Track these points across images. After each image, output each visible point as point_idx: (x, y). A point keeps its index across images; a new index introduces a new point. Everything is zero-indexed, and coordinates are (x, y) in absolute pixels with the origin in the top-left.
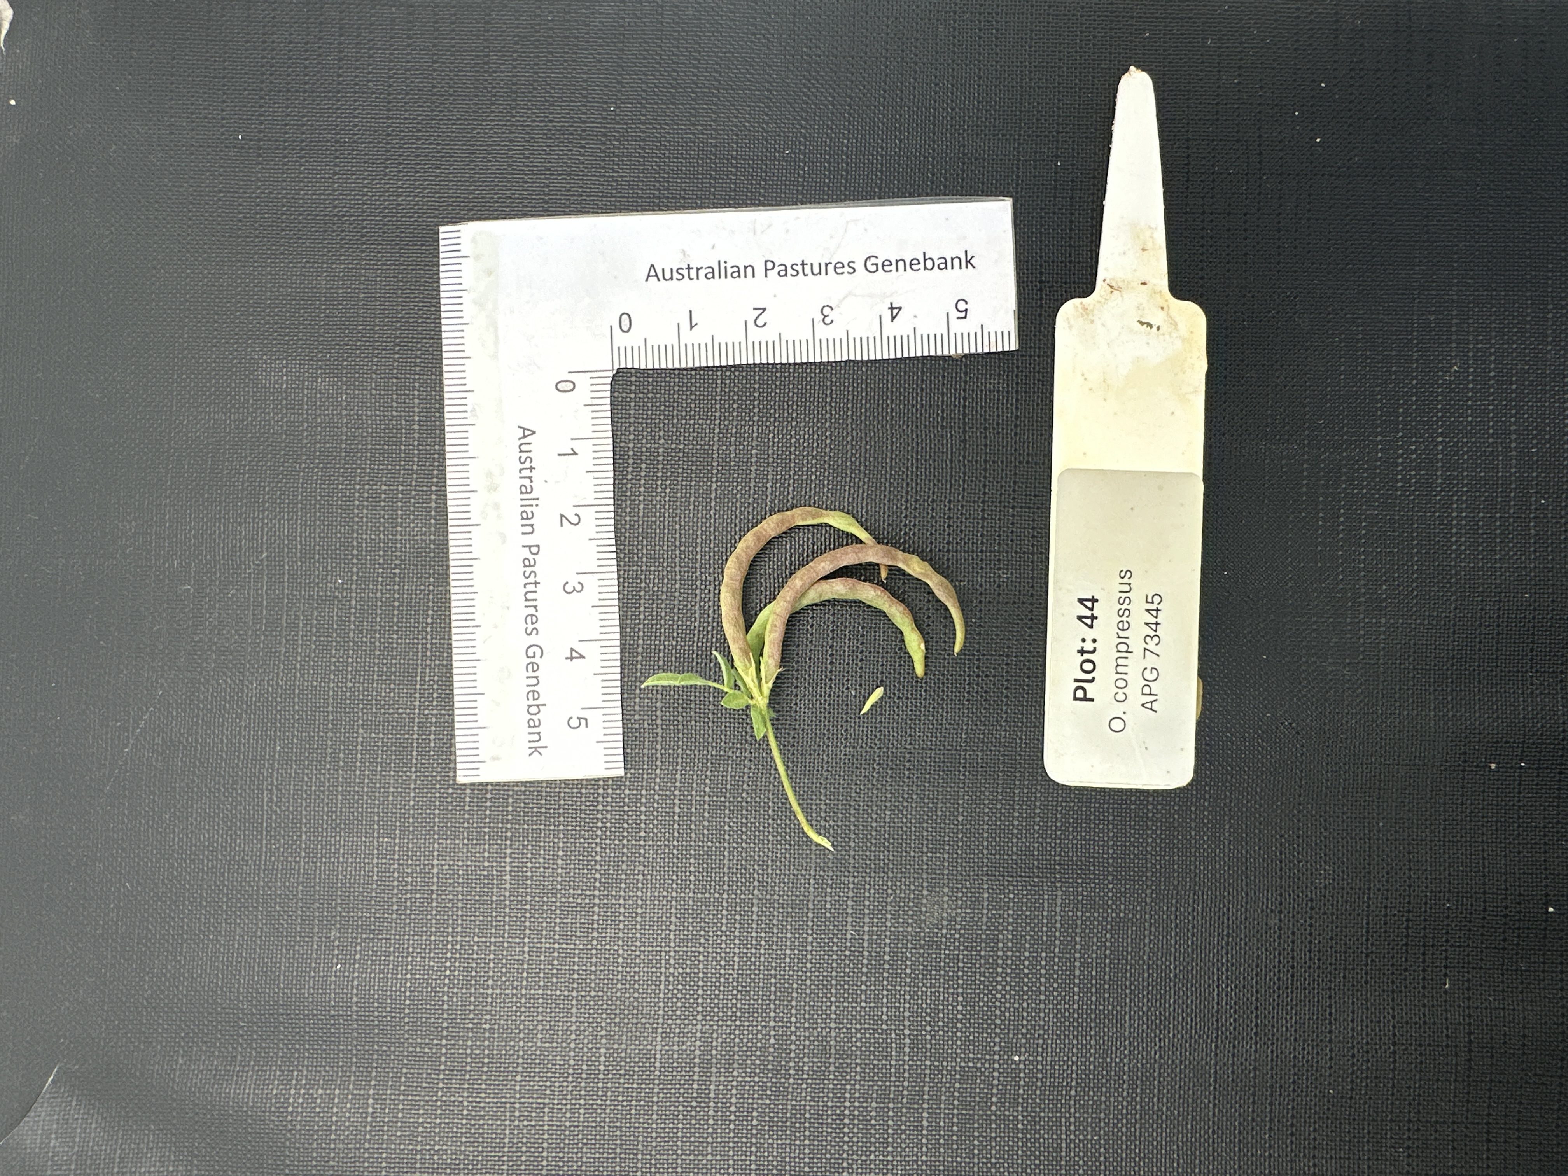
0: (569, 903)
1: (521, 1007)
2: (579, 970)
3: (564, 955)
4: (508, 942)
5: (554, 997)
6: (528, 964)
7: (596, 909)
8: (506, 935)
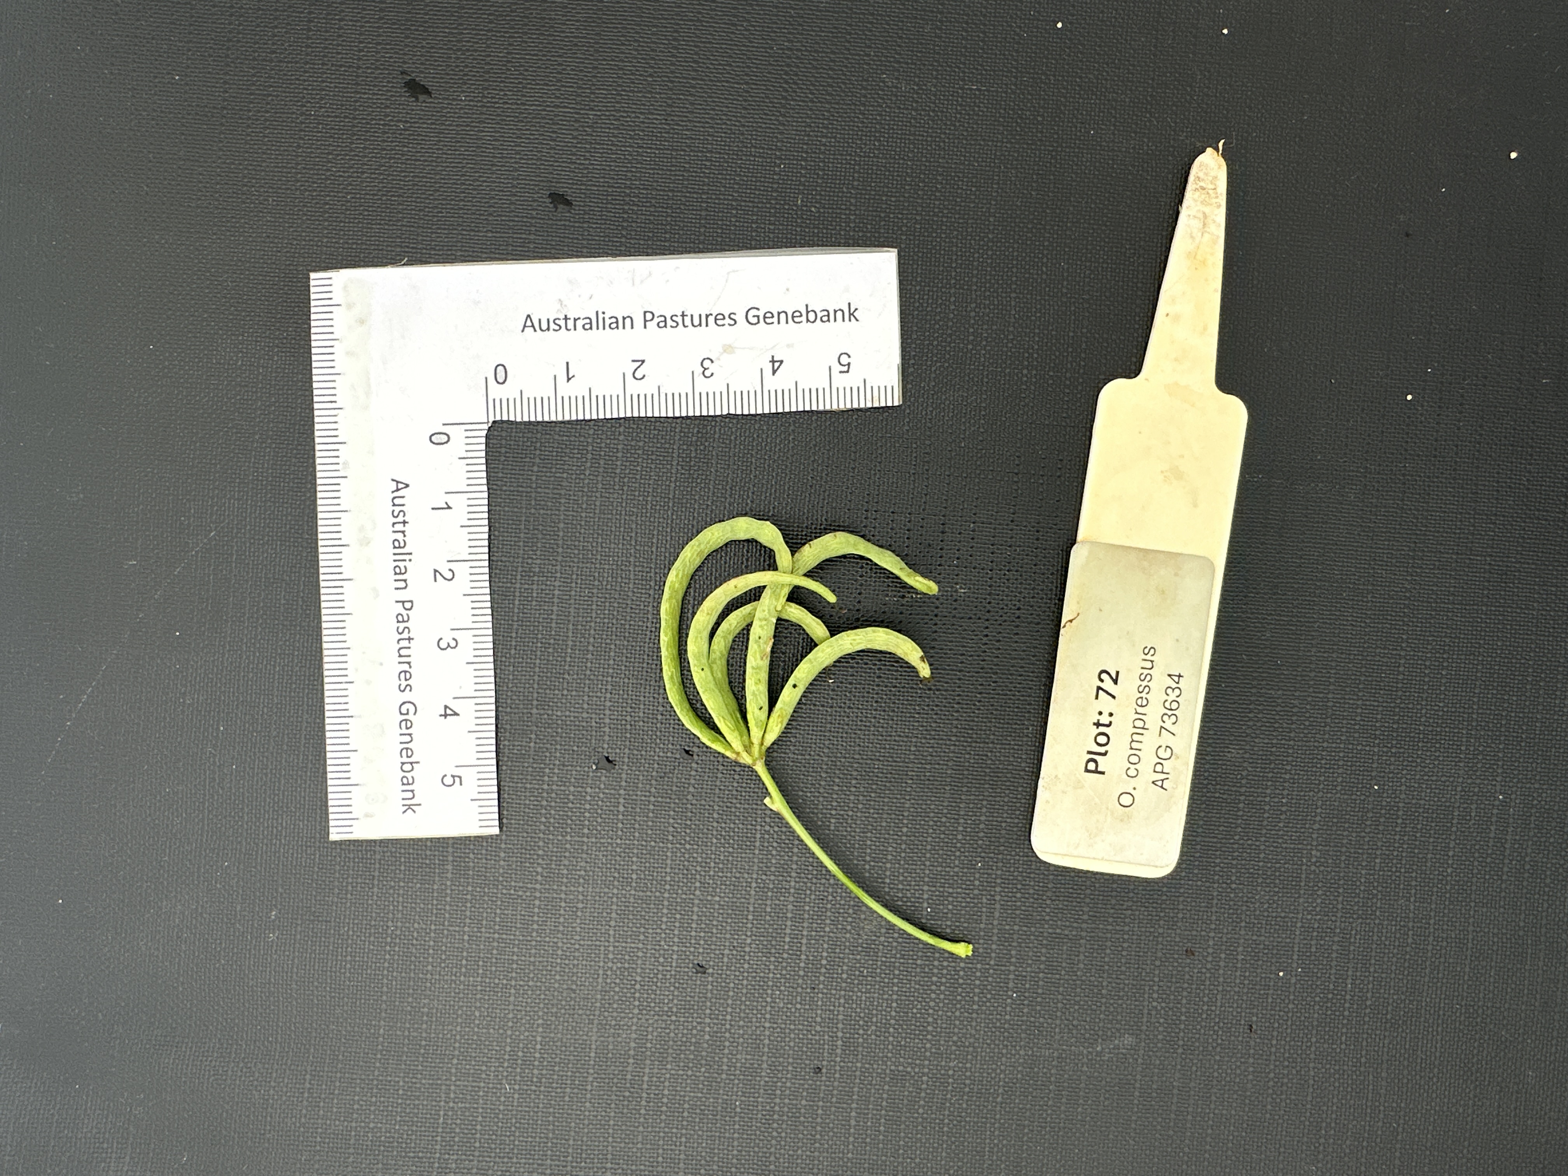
0: (510, 894)
1: (459, 993)
2: (517, 960)
3: (503, 945)
4: (448, 930)
5: (492, 985)
6: (468, 952)
7: (537, 902)
8: (446, 923)
